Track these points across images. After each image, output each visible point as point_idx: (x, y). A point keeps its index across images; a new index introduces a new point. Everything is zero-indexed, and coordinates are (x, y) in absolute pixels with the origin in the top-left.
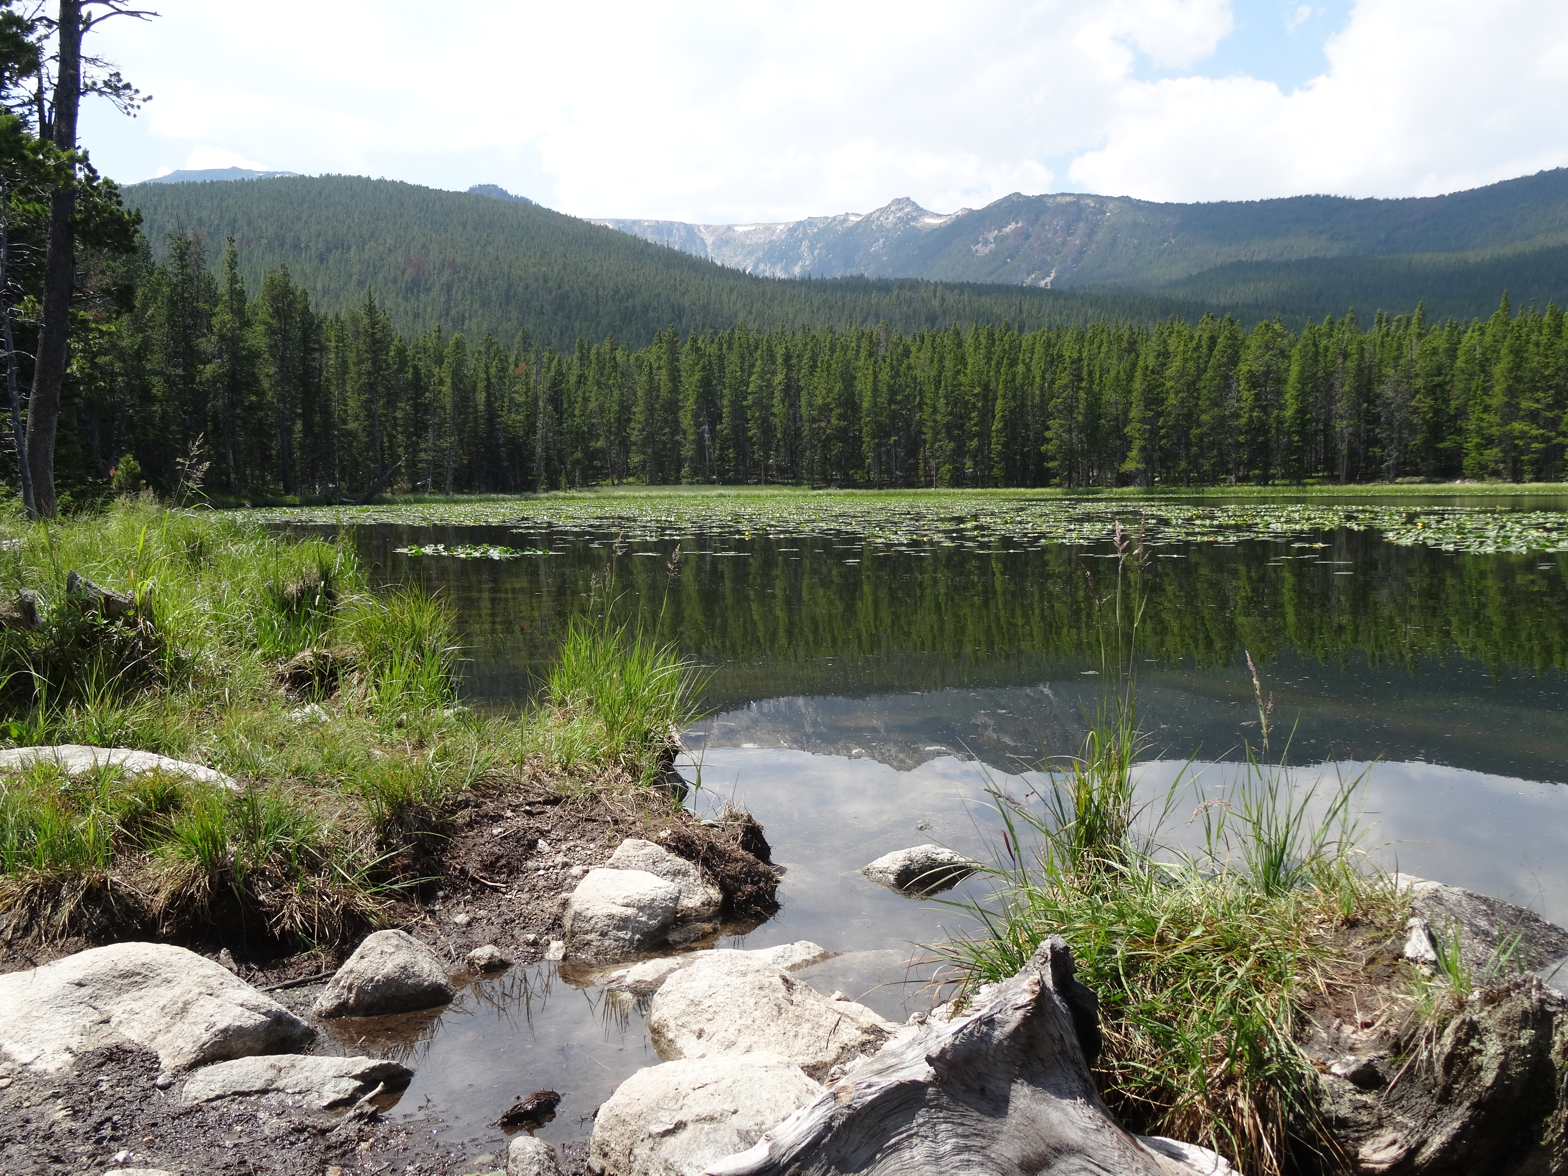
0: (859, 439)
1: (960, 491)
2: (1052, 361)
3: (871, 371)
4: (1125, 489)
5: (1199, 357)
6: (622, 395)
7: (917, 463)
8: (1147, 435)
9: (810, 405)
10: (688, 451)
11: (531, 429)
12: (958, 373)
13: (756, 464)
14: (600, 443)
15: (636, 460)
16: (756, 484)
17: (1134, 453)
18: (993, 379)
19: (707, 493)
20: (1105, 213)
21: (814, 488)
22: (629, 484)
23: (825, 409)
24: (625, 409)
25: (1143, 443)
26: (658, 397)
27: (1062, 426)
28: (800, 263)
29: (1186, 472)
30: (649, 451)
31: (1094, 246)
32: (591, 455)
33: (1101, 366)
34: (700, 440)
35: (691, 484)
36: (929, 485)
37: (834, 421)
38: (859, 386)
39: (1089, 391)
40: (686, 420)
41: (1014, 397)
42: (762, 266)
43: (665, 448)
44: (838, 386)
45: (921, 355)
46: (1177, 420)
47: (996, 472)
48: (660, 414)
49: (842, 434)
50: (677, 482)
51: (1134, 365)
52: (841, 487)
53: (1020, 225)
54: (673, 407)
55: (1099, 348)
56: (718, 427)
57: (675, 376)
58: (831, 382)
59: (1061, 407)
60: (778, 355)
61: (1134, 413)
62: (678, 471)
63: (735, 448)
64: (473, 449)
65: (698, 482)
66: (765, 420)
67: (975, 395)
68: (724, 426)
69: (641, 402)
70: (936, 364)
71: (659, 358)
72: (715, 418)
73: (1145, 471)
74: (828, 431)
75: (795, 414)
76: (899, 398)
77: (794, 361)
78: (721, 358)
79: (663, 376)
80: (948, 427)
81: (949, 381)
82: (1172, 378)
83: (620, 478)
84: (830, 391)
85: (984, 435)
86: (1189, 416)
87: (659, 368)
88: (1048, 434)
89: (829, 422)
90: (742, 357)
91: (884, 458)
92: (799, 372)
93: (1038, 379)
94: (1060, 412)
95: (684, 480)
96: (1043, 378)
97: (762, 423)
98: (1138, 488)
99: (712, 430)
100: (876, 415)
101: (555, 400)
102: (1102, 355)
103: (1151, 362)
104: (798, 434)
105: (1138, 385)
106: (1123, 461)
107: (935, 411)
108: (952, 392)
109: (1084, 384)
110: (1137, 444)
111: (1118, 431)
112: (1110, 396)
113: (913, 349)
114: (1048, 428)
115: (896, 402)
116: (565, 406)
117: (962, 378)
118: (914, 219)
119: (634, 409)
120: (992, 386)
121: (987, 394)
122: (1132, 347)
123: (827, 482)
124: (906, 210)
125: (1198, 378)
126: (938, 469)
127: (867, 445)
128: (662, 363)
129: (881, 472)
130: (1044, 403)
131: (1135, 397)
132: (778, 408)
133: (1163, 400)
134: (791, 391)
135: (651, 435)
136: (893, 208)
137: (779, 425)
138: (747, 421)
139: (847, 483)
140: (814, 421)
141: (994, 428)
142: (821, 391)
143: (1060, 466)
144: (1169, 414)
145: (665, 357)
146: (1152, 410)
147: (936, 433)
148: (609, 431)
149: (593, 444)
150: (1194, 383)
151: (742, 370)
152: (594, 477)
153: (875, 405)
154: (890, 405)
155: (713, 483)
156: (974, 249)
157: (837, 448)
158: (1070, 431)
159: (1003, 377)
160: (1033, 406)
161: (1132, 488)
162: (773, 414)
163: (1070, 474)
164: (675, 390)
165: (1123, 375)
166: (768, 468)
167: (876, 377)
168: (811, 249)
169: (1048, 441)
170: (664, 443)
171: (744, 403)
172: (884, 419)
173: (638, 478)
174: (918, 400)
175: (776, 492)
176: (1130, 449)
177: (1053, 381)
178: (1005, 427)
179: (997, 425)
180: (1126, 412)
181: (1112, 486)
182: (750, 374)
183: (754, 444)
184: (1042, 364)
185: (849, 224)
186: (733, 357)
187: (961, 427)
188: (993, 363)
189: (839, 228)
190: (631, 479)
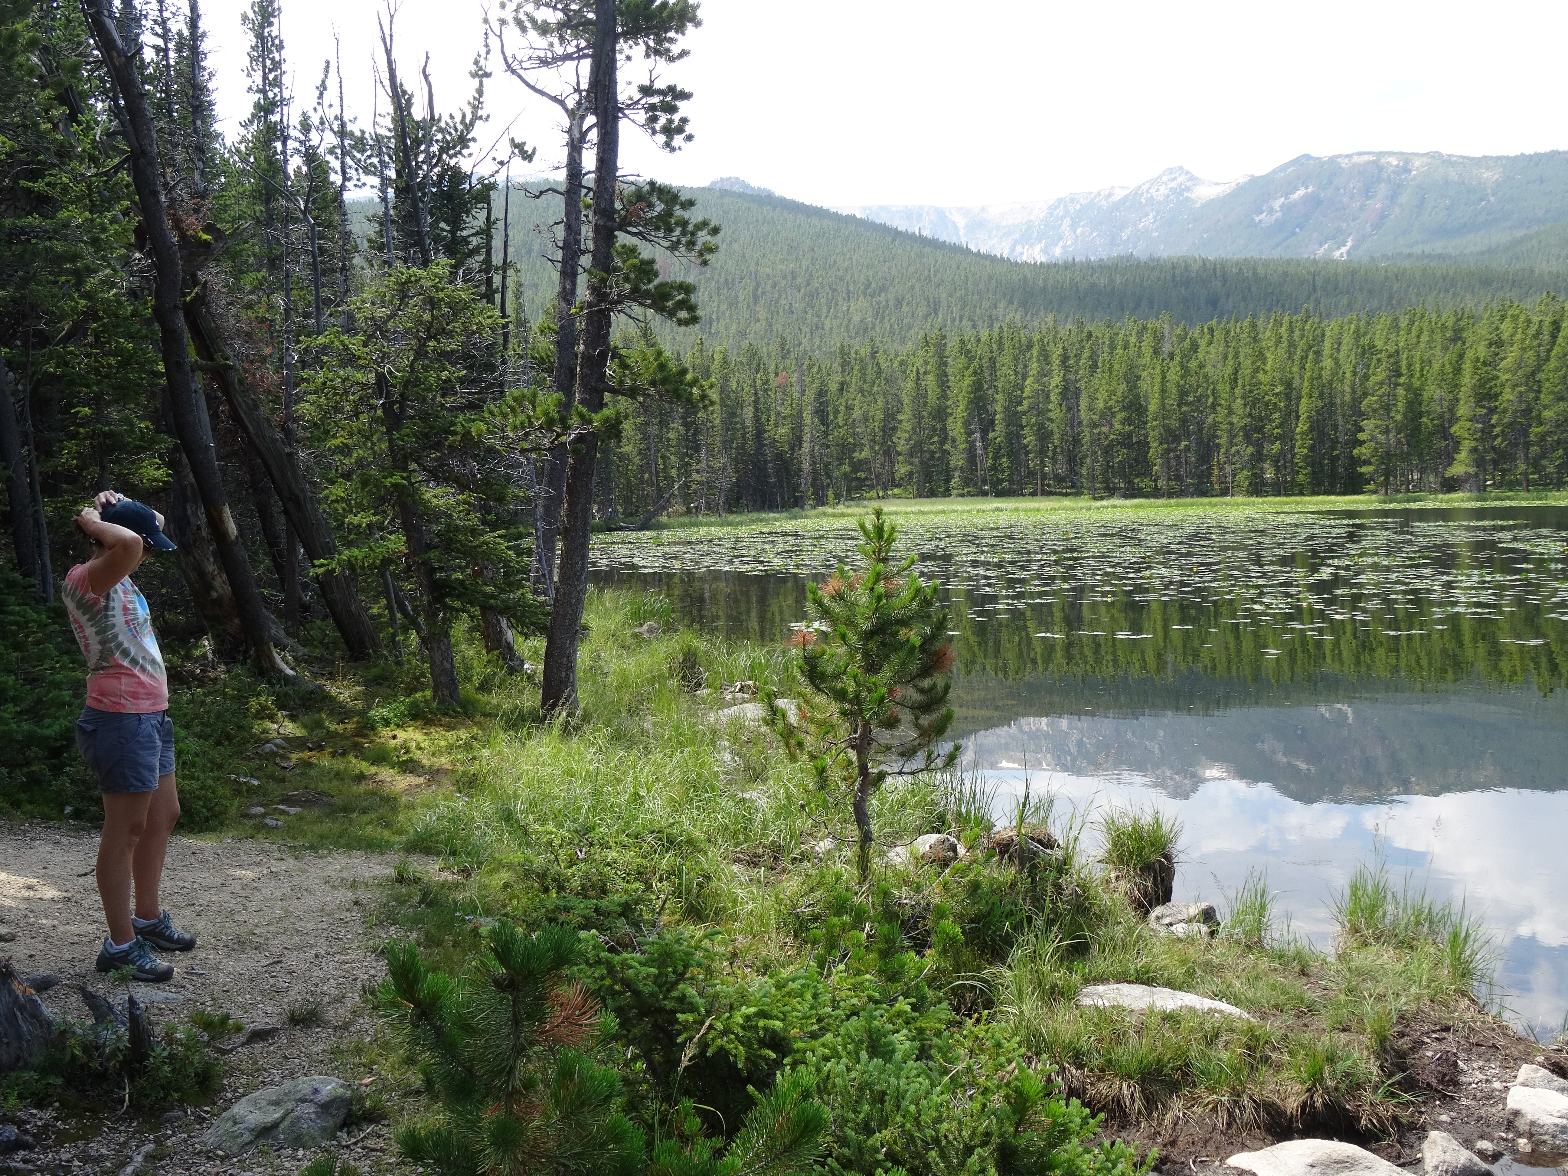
0: (1144, 445)
1: (1260, 500)
2: (1363, 353)
3: (1158, 370)
4: (1453, 496)
5: (1540, 345)
6: (887, 403)
7: (1210, 468)
8: (1479, 435)
9: (1090, 409)
10: (957, 460)
11: (797, 442)
12: (1256, 370)
13: (1031, 474)
14: (865, 454)
15: (903, 471)
16: (1033, 494)
17: (1463, 455)
18: (1297, 376)
19: (983, 507)
20: (1410, 171)
21: (1095, 499)
22: (895, 496)
23: (1108, 414)
24: (890, 416)
25: (1473, 444)
26: (925, 404)
27: (1377, 427)
28: (1061, 244)
29: (1525, 474)
30: (916, 461)
31: (1397, 210)
32: (857, 466)
33: (1421, 359)
34: (971, 451)
35: (962, 495)
36: (1224, 493)
37: (1118, 426)
38: (1144, 386)
39: (1409, 388)
40: (956, 428)
41: (1321, 394)
42: (1019, 249)
43: (932, 457)
44: (1123, 387)
45: (1212, 349)
46: (1515, 417)
47: (1300, 478)
48: (927, 421)
49: (1126, 441)
50: (947, 494)
51: (1461, 356)
52: (1126, 496)
53: (1310, 189)
54: (941, 414)
55: (1418, 336)
56: (991, 435)
57: (943, 382)
58: (1114, 383)
59: (1376, 406)
60: (1054, 357)
61: (1463, 410)
62: (947, 481)
63: (1009, 456)
64: (742, 466)
65: (969, 494)
66: (1041, 426)
67: (1277, 394)
68: (998, 433)
69: (906, 409)
70: (1230, 361)
71: (926, 363)
72: (988, 425)
73: (1477, 475)
74: (1112, 437)
75: (1073, 418)
76: (1191, 399)
77: (1071, 362)
78: (993, 361)
79: (930, 381)
80: (1247, 433)
81: (1247, 379)
82: (1508, 371)
83: (885, 488)
84: (1112, 393)
85: (1287, 438)
86: (1528, 411)
87: (925, 373)
88: (1361, 436)
89: (1111, 426)
90: (1016, 359)
91: (1173, 463)
92: (1077, 372)
93: (1348, 375)
94: (1375, 411)
95: (954, 492)
96: (1355, 374)
97: (1039, 429)
98: (1468, 494)
99: (983, 439)
100: (1164, 418)
101: (821, 413)
102: (1422, 345)
103: (1482, 351)
104: (1076, 441)
105: (1467, 380)
106: (1450, 465)
107: (1231, 412)
108: (1251, 391)
109: (1402, 380)
110: (1466, 446)
111: (1443, 431)
112: (1433, 392)
113: (1202, 343)
114: (1361, 430)
115: (1186, 404)
116: (831, 417)
117: (1261, 376)
118: (1188, 189)
119: (900, 417)
120: (1296, 383)
121: (1290, 392)
122: (1457, 337)
123: (1111, 491)
124: (1179, 180)
125: (1539, 369)
126: (1234, 476)
127: (1155, 449)
128: (929, 367)
129: (1169, 479)
130: (1356, 402)
131: (1464, 392)
132: (1056, 412)
133: (1496, 396)
134: (1070, 394)
135: (919, 444)
136: (1165, 179)
137: (1056, 430)
138: (1022, 427)
139: (1132, 492)
140: (1095, 425)
141: (1298, 430)
142: (1102, 395)
143: (1376, 471)
144: (1505, 411)
145: (932, 361)
146: (1483, 407)
147: (1232, 436)
148: (873, 441)
149: (856, 455)
150: (1533, 374)
151: (1016, 373)
152: (859, 488)
153: (1163, 405)
154: (1179, 406)
155: (985, 494)
156: (1257, 219)
157: (1121, 455)
158: (1387, 431)
159: (1308, 375)
160: (1343, 404)
161: (1460, 494)
162: (1050, 420)
163: (1387, 479)
164: (944, 396)
165: (1448, 369)
166: (1044, 476)
167: (1164, 377)
168: (1074, 227)
169: (1361, 443)
170: (933, 453)
171: (1019, 409)
172: (1174, 424)
173: (905, 490)
174: (1210, 400)
175: (1056, 505)
176: (1457, 450)
177: (1366, 377)
178: (1311, 429)
179: (1302, 427)
180: (1452, 410)
181: (1436, 492)
182: (1024, 378)
183: (1029, 452)
184: (1352, 357)
185: (1116, 198)
186: (1005, 359)
187: (1260, 430)
188: (1297, 358)
189: (1104, 203)
190: (896, 491)
